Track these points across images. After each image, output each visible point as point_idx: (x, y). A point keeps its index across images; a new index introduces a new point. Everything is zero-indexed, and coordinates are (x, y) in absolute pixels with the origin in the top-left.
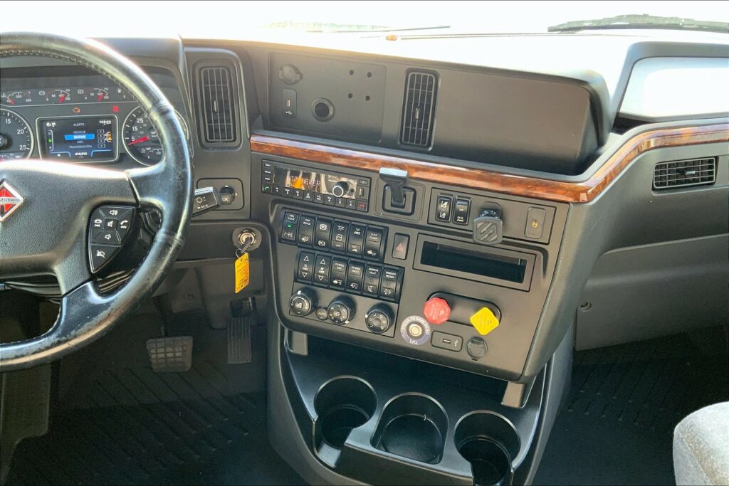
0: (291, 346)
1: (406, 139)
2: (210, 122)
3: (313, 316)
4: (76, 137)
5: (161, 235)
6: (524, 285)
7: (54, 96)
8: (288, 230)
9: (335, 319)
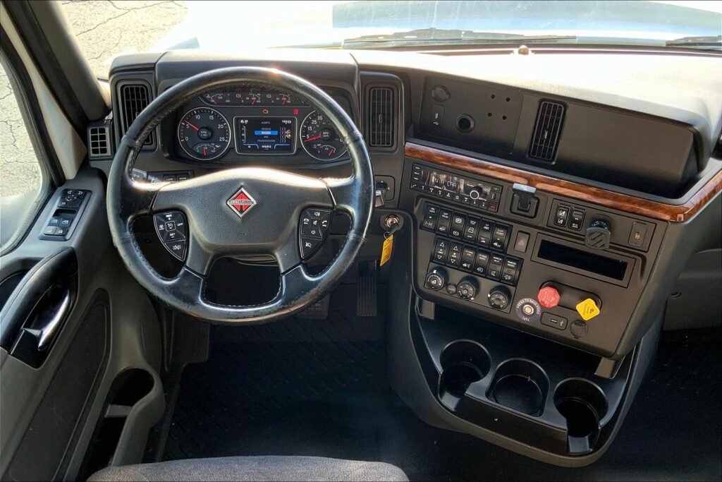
0: (421, 312)
1: (534, 154)
2: (374, 130)
3: (444, 291)
4: (263, 133)
5: (352, 235)
6: (624, 282)
7: (248, 98)
8: (429, 220)
9: (463, 295)
